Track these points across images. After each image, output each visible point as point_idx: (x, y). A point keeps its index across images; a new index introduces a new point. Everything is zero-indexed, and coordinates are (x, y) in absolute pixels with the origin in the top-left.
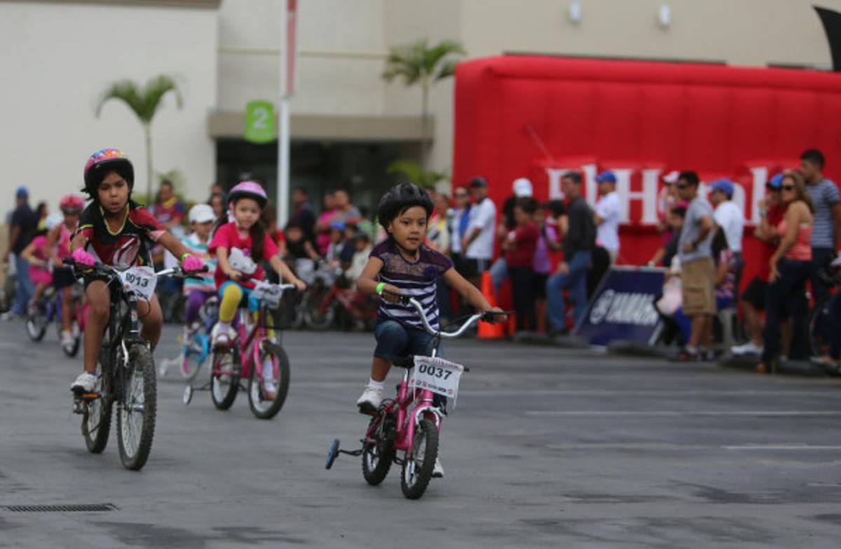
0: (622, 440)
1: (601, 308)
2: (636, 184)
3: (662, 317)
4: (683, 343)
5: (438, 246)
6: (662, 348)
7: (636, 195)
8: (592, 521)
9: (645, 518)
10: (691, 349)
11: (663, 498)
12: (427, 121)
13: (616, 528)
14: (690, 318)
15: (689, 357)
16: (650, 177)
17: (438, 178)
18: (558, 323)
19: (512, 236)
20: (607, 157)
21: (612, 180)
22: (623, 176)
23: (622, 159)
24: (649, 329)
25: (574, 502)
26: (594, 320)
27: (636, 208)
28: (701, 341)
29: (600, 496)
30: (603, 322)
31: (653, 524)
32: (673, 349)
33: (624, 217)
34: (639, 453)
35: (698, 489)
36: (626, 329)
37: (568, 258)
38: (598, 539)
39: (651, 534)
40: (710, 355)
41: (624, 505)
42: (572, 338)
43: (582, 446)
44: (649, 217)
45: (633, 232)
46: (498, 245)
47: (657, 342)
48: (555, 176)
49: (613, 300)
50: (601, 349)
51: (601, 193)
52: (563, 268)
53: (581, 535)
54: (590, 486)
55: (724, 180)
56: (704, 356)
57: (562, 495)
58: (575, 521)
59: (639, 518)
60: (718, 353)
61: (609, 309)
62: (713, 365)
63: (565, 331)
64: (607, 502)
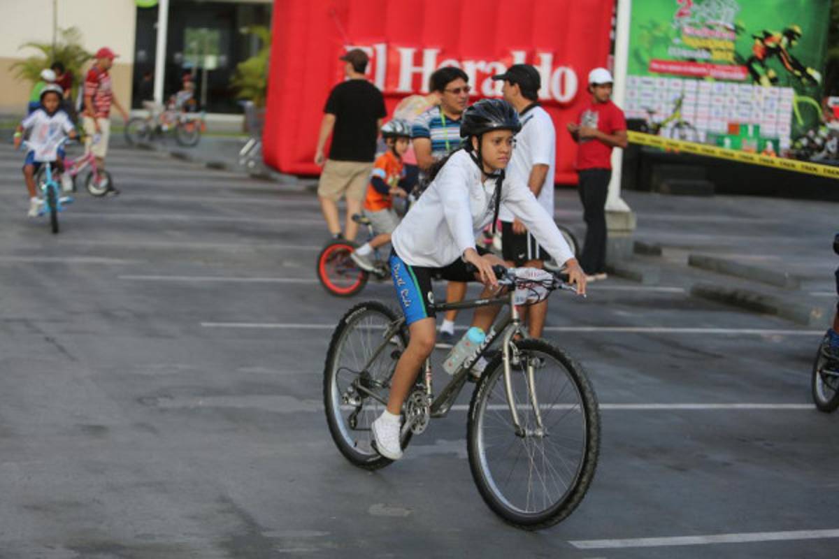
33: (407, 87)
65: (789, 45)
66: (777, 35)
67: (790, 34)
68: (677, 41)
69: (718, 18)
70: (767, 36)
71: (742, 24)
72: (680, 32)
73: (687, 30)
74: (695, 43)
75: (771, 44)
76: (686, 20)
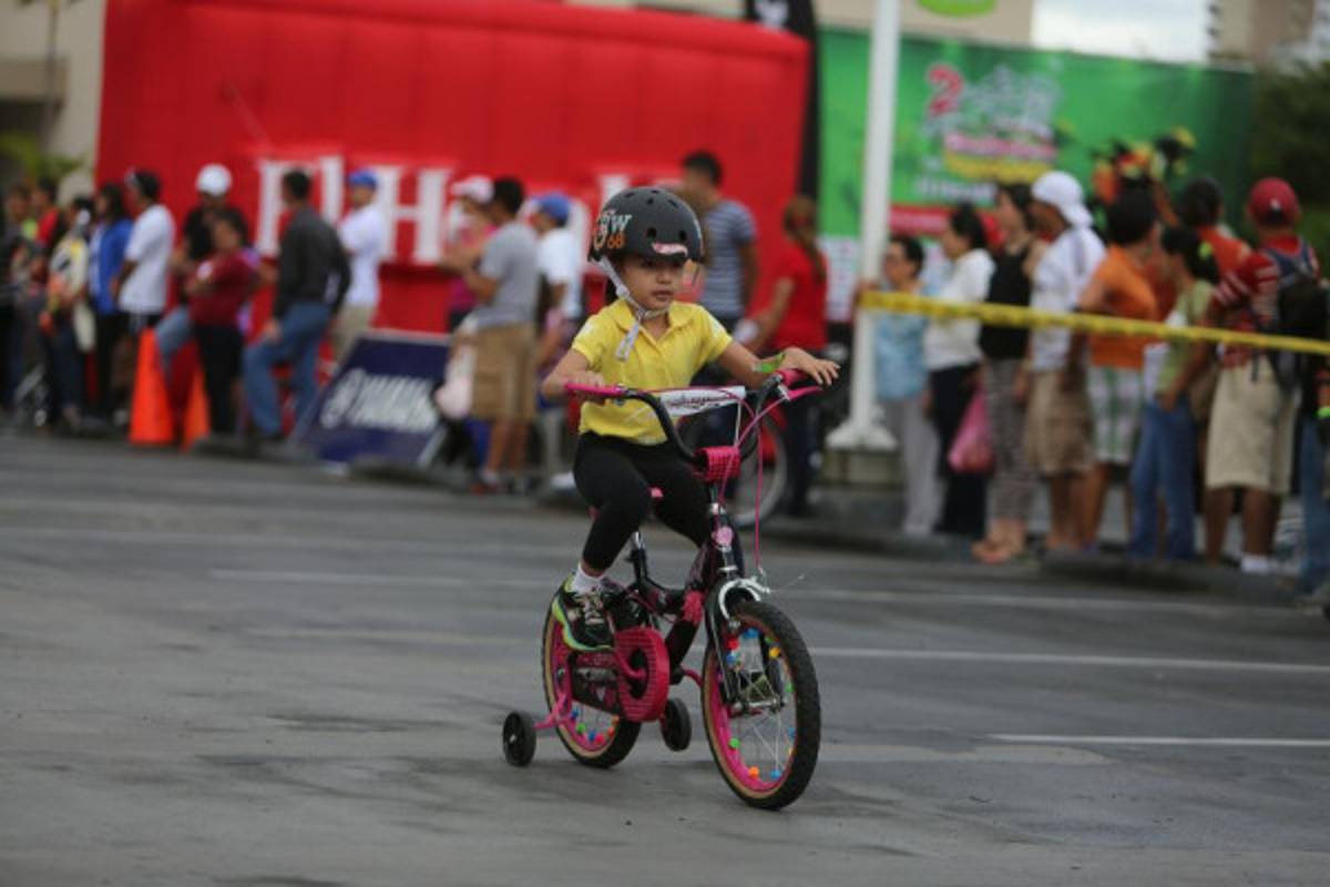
0: (373, 625)
1: (341, 400)
2: (408, 193)
3: (444, 420)
4: (475, 463)
5: (68, 282)
6: (441, 471)
7: (407, 213)
8: (320, 761)
9: (408, 759)
10: (490, 475)
11: (439, 724)
12: (53, 67)
13: (358, 774)
14: (490, 422)
15: (485, 489)
16: (432, 183)
17: (69, 167)
18: (270, 423)
19: (205, 271)
20: (360, 147)
21: (371, 185)
22: (387, 177)
23: (386, 149)
24: (420, 439)
25: (290, 728)
26: (329, 419)
27: (406, 233)
28: (506, 463)
29: (334, 719)
30: (344, 425)
31: (422, 770)
32: (458, 474)
33: (386, 249)
34: (400, 648)
35: (496, 712)
36: (378, 437)
37: (280, 313)
38: (329, 791)
39: (420, 786)
40: (521, 485)
41: (377, 736)
42: (290, 448)
43: (303, 633)
44: (428, 251)
45: (400, 274)
46: (177, 287)
47: (435, 460)
48: (272, 174)
49: (361, 386)
50: (338, 470)
51: (351, 205)
52: (272, 330)
53: (302, 783)
54: (315, 701)
55: (555, 195)
56: (510, 489)
57: (268, 716)
58: (291, 761)
59: (399, 758)
60: (535, 484)
61: (354, 401)
62: (523, 503)
63: (280, 437)
64: (349, 729)
65: (1169, 172)
66: (1143, 150)
67: (1170, 148)
68: (932, 164)
69: (1017, 112)
70: (1121, 153)
71: (1069, 126)
72: (937, 144)
73: (954, 140)
74: (970, 168)
75: (1130, 170)
76: (949, 120)
